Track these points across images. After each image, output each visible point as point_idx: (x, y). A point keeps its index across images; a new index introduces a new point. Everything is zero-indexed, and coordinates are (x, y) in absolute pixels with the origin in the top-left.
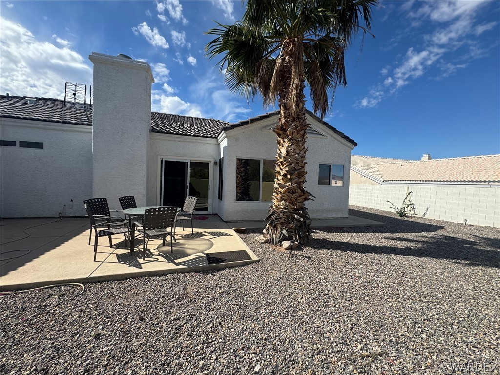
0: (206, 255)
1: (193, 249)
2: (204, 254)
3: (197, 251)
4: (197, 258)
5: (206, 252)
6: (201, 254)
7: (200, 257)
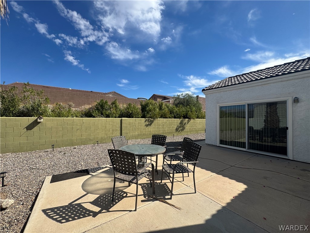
0: (89, 174)
1: (101, 177)
2: (91, 175)
3: (97, 176)
4: (96, 171)
5: (89, 176)
6: (94, 174)
7: (94, 172)
